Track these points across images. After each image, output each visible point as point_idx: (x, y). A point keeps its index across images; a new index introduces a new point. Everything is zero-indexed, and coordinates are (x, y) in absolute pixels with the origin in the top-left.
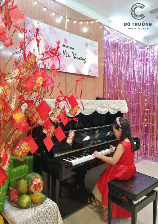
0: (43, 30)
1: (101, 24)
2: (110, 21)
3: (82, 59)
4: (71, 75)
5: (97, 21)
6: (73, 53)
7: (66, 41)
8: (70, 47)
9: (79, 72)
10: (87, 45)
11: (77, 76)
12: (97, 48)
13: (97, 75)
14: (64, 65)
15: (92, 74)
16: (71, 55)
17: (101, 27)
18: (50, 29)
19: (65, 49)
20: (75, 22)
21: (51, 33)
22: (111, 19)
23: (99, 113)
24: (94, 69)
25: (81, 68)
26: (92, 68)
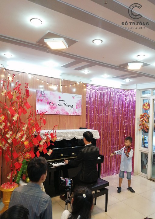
0: (46, 94)
1: (84, 84)
2: (91, 81)
3: (70, 106)
4: (62, 116)
5: (81, 83)
6: (64, 103)
7: (60, 97)
8: (62, 101)
9: (68, 113)
10: (73, 98)
11: (67, 116)
12: (81, 98)
13: (80, 114)
14: (58, 111)
15: (76, 114)
16: (63, 105)
17: (85, 85)
18: (51, 93)
19: (59, 102)
20: (66, 86)
21: (51, 95)
22: (92, 79)
23: (77, 139)
24: (79, 111)
25: (69, 111)
26: (77, 110)
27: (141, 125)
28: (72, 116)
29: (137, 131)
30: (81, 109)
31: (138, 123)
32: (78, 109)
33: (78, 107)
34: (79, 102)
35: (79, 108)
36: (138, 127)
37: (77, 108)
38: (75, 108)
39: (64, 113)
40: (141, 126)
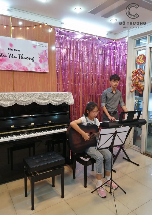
1: (51, 27)
2: (62, 23)
3: (30, 59)
4: (18, 72)
5: (46, 25)
6: (20, 54)
7: (11, 45)
8: (15, 50)
9: (27, 69)
10: (34, 47)
11: (26, 73)
12: (47, 48)
13: (47, 71)
14: (9, 65)
15: (40, 70)
17: (52, 29)
19: (10, 52)
20: (21, 28)
22: (63, 21)
23: (38, 104)
24: (44, 66)
25: (29, 66)
26: (41, 65)
27: (134, 85)
28: (33, 74)
29: (129, 94)
30: (47, 63)
31: (130, 83)
32: (43, 64)
33: (43, 60)
34: (44, 53)
35: (45, 62)
36: (130, 88)
37: (41, 62)
38: (39, 62)
39: (21, 68)
40: (134, 87)
